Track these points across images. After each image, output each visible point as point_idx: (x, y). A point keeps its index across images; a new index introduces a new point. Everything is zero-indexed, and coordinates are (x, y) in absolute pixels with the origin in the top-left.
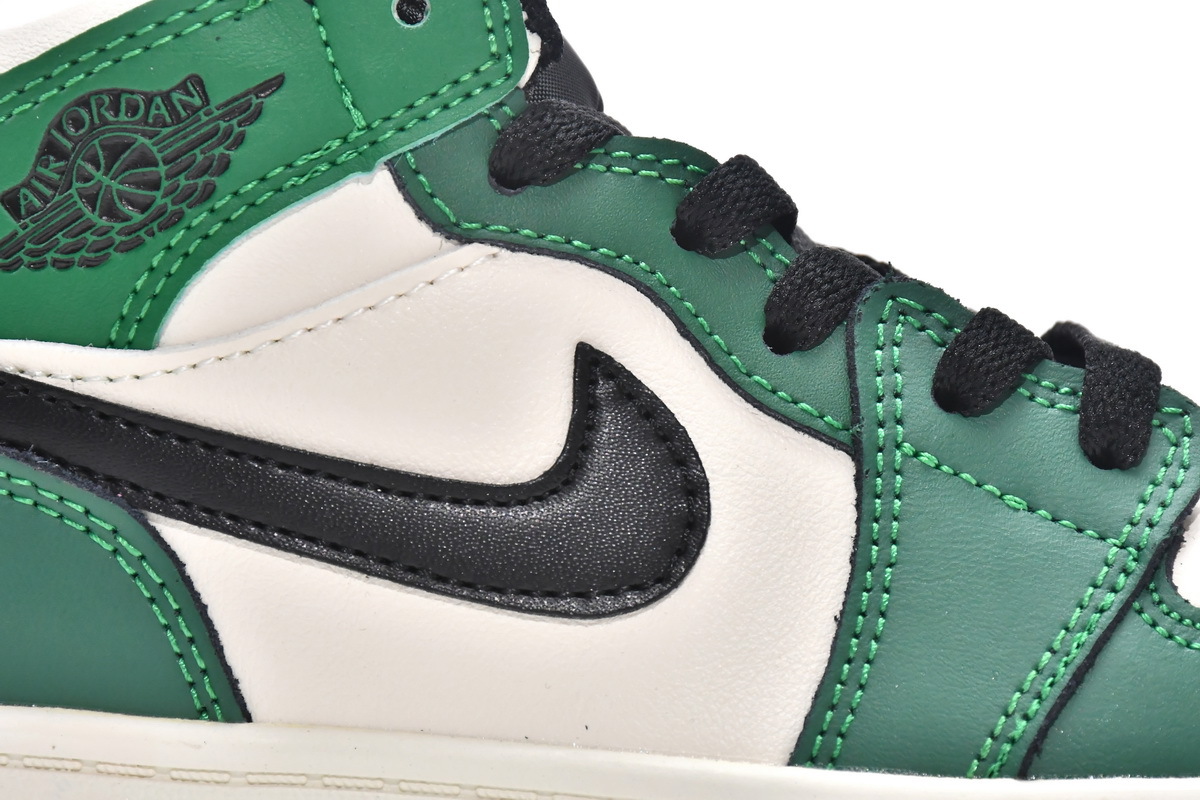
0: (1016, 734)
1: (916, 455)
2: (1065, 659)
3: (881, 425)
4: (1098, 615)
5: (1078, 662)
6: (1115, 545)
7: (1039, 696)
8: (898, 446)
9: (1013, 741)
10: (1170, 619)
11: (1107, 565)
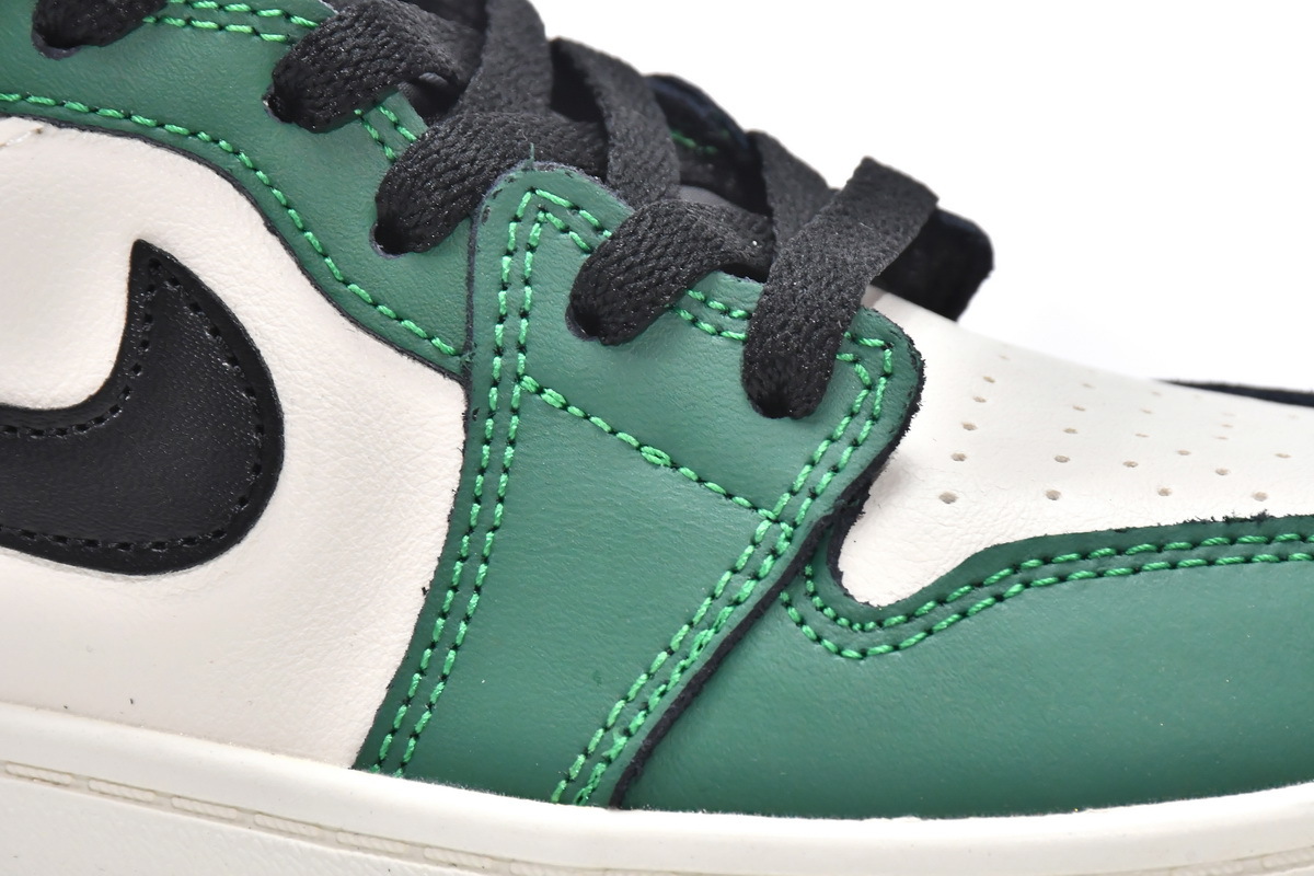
0: (612, 753)
1: (540, 391)
2: (683, 663)
3: (499, 352)
4: (730, 609)
5: (696, 668)
6: (768, 518)
7: (646, 707)
8: (519, 379)
9: (608, 761)
10: (823, 617)
11: (754, 543)
